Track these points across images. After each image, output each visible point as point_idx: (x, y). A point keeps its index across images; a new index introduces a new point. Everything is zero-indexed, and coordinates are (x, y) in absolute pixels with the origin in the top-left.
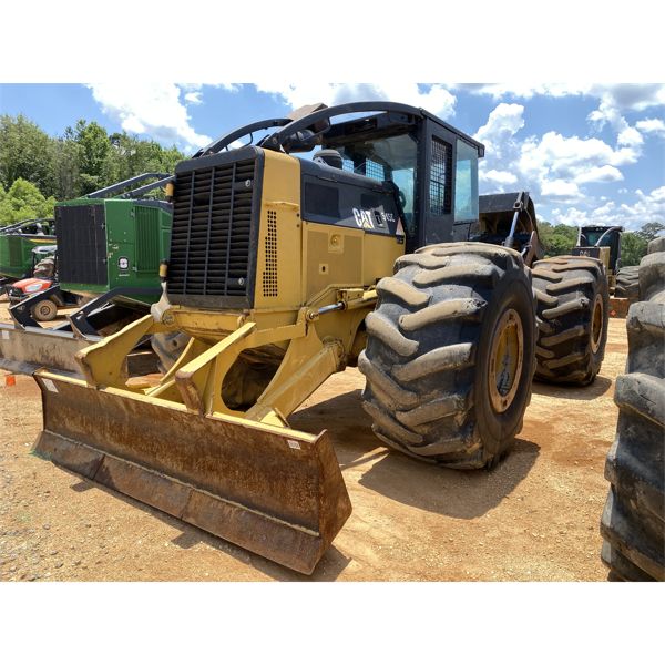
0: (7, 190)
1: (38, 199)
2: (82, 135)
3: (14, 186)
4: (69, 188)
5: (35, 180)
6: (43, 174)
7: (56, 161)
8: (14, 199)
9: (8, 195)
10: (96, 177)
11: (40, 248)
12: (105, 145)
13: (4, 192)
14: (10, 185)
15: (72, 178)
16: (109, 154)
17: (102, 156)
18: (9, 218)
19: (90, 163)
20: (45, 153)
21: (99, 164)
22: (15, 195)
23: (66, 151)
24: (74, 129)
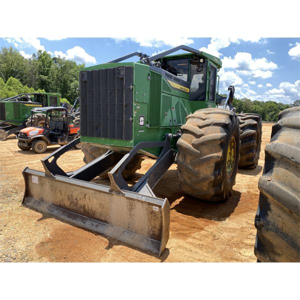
0: (5, 82)
1: (20, 86)
2: (40, 57)
3: (9, 80)
4: (34, 81)
5: (18, 78)
6: (22, 75)
7: (28, 69)
8: (9, 87)
9: (6, 85)
10: (47, 77)
11: (36, 109)
12: (50, 62)
13: (4, 83)
14: (7, 80)
15: (35, 77)
16: (53, 66)
17: (49, 67)
18: (6, 96)
19: (44, 70)
20: (23, 65)
21: (48, 71)
22: (9, 85)
23: (33, 64)
24: (36, 54)
